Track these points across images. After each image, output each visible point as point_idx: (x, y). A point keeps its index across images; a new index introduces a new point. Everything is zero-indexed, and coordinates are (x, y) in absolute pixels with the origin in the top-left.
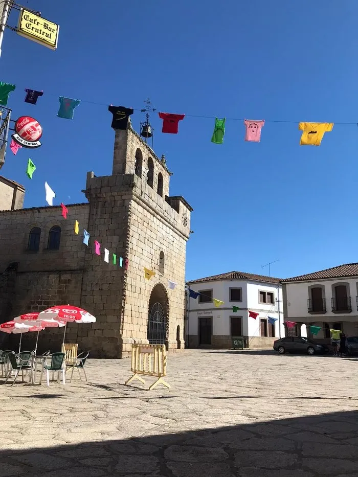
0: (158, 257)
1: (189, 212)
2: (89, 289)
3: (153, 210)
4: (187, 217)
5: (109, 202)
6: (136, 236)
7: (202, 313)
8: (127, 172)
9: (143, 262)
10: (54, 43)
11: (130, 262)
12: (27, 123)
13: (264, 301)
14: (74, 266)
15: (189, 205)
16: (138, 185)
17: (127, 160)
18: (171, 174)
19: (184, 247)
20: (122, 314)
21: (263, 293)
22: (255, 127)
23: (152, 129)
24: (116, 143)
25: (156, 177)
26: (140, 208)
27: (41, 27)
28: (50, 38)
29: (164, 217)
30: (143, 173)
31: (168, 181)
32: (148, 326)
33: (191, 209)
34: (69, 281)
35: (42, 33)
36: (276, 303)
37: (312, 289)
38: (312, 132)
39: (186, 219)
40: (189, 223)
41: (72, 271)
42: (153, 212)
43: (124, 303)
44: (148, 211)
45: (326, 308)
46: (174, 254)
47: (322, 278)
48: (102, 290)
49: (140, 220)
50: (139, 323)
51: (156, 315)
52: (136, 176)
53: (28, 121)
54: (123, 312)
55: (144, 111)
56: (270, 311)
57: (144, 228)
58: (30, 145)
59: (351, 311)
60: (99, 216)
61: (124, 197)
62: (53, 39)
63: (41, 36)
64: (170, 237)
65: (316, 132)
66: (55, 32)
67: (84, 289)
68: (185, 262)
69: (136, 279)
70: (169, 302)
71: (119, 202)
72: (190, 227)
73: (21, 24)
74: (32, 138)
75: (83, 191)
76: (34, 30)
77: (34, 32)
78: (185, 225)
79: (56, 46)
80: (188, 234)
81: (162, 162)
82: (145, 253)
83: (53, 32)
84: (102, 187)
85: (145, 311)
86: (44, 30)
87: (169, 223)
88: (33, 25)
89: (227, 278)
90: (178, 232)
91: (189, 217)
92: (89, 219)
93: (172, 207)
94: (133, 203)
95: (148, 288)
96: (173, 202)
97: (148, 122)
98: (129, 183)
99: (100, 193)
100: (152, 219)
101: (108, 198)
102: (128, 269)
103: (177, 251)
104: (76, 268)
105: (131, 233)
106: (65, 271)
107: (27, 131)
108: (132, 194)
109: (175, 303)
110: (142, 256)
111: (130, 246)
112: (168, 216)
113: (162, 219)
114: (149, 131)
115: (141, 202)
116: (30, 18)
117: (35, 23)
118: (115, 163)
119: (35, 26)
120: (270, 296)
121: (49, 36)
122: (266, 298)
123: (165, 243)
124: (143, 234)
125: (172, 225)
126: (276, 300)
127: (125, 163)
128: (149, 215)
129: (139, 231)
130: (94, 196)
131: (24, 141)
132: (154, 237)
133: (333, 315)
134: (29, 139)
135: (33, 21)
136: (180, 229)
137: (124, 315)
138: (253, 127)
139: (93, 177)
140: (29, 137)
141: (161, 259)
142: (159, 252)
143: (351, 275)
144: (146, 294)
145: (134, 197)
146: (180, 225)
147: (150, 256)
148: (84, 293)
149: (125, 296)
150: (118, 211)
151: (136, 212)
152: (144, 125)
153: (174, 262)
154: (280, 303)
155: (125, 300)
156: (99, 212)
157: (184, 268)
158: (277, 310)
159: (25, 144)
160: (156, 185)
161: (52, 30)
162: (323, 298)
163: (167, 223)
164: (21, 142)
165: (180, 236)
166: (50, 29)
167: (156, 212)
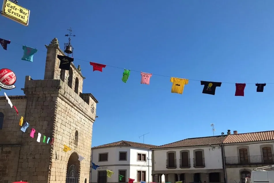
0: (74, 134)
1: (95, 104)
2: (25, 157)
3: (72, 103)
4: (94, 107)
5: (42, 98)
6: (60, 121)
7: (100, 168)
8: (55, 78)
9: (64, 139)
10: (26, 22)
11: (55, 139)
12: (6, 73)
13: (140, 160)
14: (14, 141)
15: (95, 99)
16: (63, 87)
17: (55, 69)
18: (84, 78)
19: (92, 127)
20: (49, 175)
21: (139, 155)
22: (147, 77)
23: (73, 48)
24: (48, 57)
25: (74, 80)
26: (63, 103)
27: (18, 12)
28: (24, 19)
29: (79, 108)
30: (65, 78)
31: (82, 83)
32: (66, 181)
33: (97, 102)
34: (10, 152)
35: (18, 15)
36: (147, 161)
37: (169, 154)
38: (177, 85)
39: (93, 108)
40: (95, 111)
41: (12, 145)
42: (72, 105)
43: (51, 167)
44: (69, 104)
45: (176, 165)
46: (85, 132)
47: (175, 147)
48: (34, 158)
49: (63, 111)
50: (60, 180)
51: (71, 174)
52: (61, 81)
53: (6, 72)
54: (50, 174)
55: (67, 35)
56: (143, 166)
57: (65, 116)
58: (8, 88)
59: (190, 167)
60: (34, 107)
61: (52, 95)
62: (26, 19)
63: (18, 17)
64: (82, 121)
65: (179, 85)
66: (27, 15)
67: (21, 157)
68: (92, 136)
69: (59, 151)
70: (81, 164)
71: (49, 99)
72: (95, 114)
73: (5, 10)
74: (9, 83)
75: (22, 89)
76: (14, 13)
77: (13, 15)
78: (93, 112)
79: (28, 24)
80: (94, 118)
81: (78, 70)
82: (66, 132)
83: (26, 15)
84: (36, 87)
85: (65, 171)
86: (20, 14)
87: (82, 111)
88: (13, 10)
89: (118, 145)
90: (88, 117)
91: (95, 107)
92: (26, 109)
93: (85, 101)
94: (58, 99)
95: (67, 156)
96: (85, 97)
97: (70, 44)
98: (56, 86)
99: (35, 91)
100: (71, 109)
101: (41, 95)
102: (54, 144)
103: (87, 130)
104: (15, 143)
105: (57, 120)
106: (7, 145)
107: (6, 79)
108: (58, 93)
109: (84, 164)
110: (63, 135)
111: (56, 128)
112: (82, 107)
113: (78, 109)
114: (71, 49)
115: (64, 98)
116: (11, 5)
117: (14, 9)
118: (46, 70)
119: (14, 11)
120: (143, 156)
121: (23, 18)
122: (142, 157)
123: (79, 125)
124: (65, 120)
125: (84, 113)
126: (147, 158)
127: (54, 71)
128: (69, 107)
129: (62, 118)
130: (30, 93)
131: (3, 85)
132: (72, 121)
133: (180, 169)
134: (7, 84)
135: (13, 8)
136: (89, 115)
137: (50, 175)
138: (146, 77)
139: (30, 80)
140: (7, 82)
141: (76, 135)
142: (75, 132)
143: (191, 146)
144: (65, 160)
145: (60, 95)
146: (89, 113)
147: (69, 134)
148: (20, 161)
149: (51, 162)
150: (48, 104)
151: (61, 105)
152: (67, 45)
153: (85, 137)
154: (149, 160)
155: (51, 165)
156: (34, 104)
157: (91, 141)
158: (148, 165)
159: (5, 87)
160: (73, 86)
161: (25, 14)
162: (175, 159)
163: (81, 112)
164: (2, 86)
165: (89, 120)
166: (24, 13)
167: (74, 104)
